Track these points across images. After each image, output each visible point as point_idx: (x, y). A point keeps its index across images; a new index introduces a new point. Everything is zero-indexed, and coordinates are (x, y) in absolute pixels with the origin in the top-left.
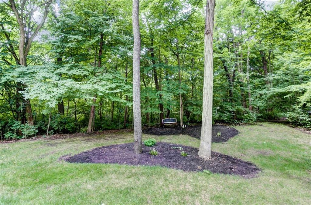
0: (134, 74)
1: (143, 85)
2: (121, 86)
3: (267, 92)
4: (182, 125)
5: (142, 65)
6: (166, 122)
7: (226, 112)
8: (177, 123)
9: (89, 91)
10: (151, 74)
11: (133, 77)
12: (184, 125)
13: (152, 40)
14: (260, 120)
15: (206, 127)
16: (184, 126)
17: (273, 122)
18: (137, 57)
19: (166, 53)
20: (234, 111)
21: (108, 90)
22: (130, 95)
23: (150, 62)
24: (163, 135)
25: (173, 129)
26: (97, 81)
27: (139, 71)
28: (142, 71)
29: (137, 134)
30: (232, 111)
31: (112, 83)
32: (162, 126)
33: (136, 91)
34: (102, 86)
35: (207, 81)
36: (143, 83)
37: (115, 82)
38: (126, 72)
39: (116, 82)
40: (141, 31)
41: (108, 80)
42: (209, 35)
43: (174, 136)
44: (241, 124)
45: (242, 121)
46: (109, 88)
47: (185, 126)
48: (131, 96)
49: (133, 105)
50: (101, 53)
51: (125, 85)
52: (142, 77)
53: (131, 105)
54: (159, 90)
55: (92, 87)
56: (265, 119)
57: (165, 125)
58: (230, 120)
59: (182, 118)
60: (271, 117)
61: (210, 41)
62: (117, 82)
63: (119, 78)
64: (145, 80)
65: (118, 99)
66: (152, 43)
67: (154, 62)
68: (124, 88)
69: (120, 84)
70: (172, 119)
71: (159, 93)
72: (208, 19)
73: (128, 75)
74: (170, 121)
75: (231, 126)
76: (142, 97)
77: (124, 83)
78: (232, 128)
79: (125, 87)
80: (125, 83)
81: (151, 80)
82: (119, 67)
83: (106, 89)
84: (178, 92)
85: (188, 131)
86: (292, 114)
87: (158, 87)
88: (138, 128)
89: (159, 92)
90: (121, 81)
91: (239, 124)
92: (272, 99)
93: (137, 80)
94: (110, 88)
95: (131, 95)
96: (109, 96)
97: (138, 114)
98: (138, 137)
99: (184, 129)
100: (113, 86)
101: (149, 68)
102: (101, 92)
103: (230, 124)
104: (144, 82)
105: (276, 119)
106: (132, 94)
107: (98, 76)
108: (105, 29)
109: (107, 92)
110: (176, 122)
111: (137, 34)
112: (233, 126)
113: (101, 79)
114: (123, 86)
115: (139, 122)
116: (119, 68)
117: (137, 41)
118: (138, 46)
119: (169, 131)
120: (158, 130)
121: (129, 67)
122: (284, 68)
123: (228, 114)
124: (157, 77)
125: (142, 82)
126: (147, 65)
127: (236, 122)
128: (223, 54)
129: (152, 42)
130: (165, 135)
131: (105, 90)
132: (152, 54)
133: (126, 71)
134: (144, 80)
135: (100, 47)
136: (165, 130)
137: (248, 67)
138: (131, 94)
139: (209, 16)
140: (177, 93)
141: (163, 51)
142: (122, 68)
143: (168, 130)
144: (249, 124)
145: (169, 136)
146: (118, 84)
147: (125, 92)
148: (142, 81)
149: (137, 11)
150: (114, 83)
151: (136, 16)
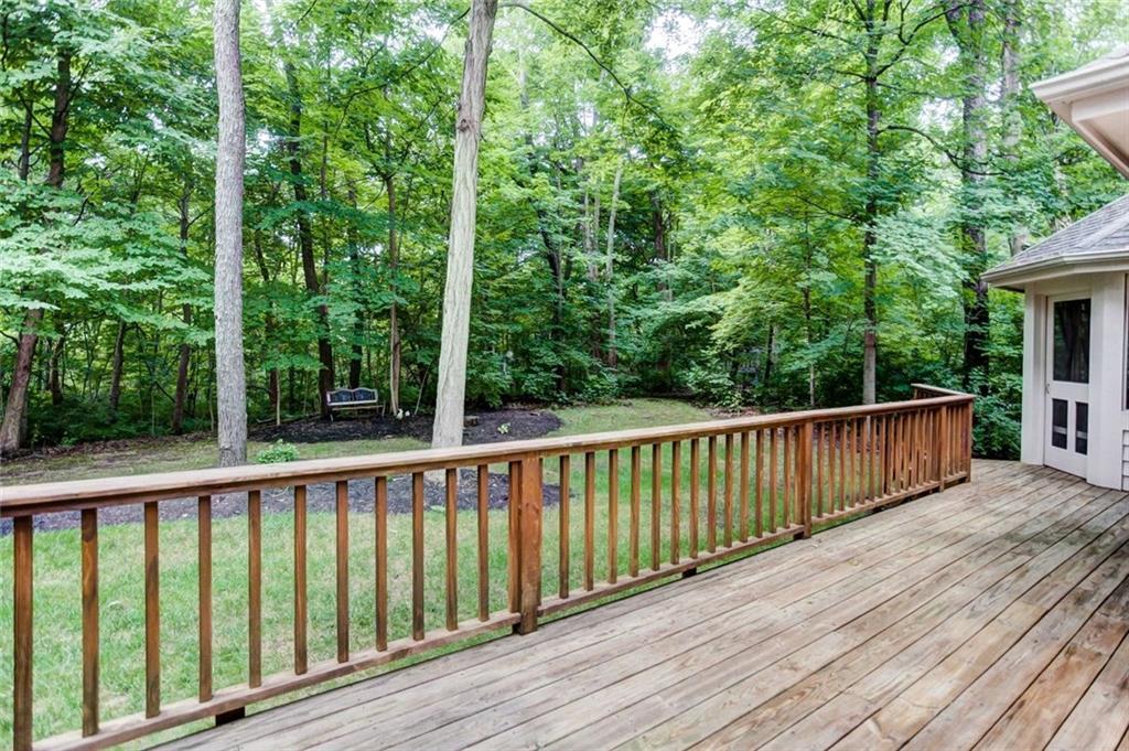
0: (218, 228)
1: (257, 275)
2: (163, 271)
3: (651, 312)
4: (395, 412)
5: (254, 200)
6: (342, 401)
7: (536, 369)
8: (379, 403)
9: (19, 281)
10: (289, 233)
11: (218, 238)
12: (401, 411)
13: (297, 110)
14: (632, 393)
15: (447, 396)
16: (404, 413)
17: (662, 397)
18: (231, 174)
19: (351, 164)
20: (559, 366)
21: (107, 279)
22: (200, 303)
23: (286, 189)
24: (328, 440)
25: (364, 423)
26: (51, 242)
27: (240, 220)
28: (248, 219)
29: (230, 426)
30: (554, 367)
31: (125, 256)
32: (328, 415)
33: (228, 286)
34: (77, 263)
35: (455, 268)
36: (255, 267)
37: (138, 252)
38: (184, 220)
39: (141, 255)
40: (247, 77)
41: (105, 242)
42: (467, 133)
43: (365, 441)
44: (575, 403)
45: (581, 395)
46: (109, 273)
47: (408, 414)
48: (206, 307)
49: (214, 339)
50: (60, 129)
51: (179, 268)
52: (252, 244)
53: (205, 338)
54: (317, 293)
55: (34, 265)
56: (646, 390)
57: (339, 412)
58: (546, 394)
59: (397, 387)
60: (664, 384)
61: (469, 152)
62: (147, 255)
63: (153, 238)
64: (264, 255)
65: (153, 317)
66: (296, 123)
67: (301, 194)
68: (176, 279)
69: (160, 264)
70: (361, 391)
71: (315, 302)
72: (469, 87)
73: (191, 230)
74: (355, 400)
75: (549, 411)
76: (249, 313)
77: (174, 261)
78: (550, 414)
79: (179, 273)
80: (182, 260)
81: (294, 257)
82: (145, 193)
83: (98, 277)
84: (381, 300)
85: (412, 425)
86: (700, 373)
87: (314, 284)
88: (234, 408)
89: (314, 299)
90: (162, 251)
91: (571, 404)
92: (665, 333)
93: (230, 251)
94: (116, 273)
95: (207, 302)
96: (113, 305)
97: (235, 362)
98: (234, 435)
99: (400, 421)
100: (132, 266)
101: (281, 213)
102: (77, 286)
103: (546, 404)
104: (262, 265)
105: (674, 389)
106: (209, 299)
107: (55, 223)
108: (88, 40)
109: (105, 286)
110: (375, 401)
111: (230, 96)
112: (553, 409)
113: (68, 239)
114: (171, 269)
115: (239, 388)
116: (148, 199)
117: (234, 119)
118: (236, 138)
119: (348, 430)
120: (311, 428)
121: (194, 201)
122: (693, 248)
123: (542, 374)
124: (311, 246)
125: (254, 264)
126: (273, 201)
127: (562, 397)
128: (536, 189)
129: (294, 118)
130: (334, 439)
131: (95, 280)
132: (292, 160)
133: (183, 214)
134: (260, 256)
135: (57, 104)
136: (335, 426)
137: (611, 236)
138: (205, 299)
139: (472, 77)
140: (376, 303)
141: (335, 155)
142: (161, 201)
143: (345, 426)
144: (597, 403)
145: (349, 443)
146: (150, 262)
147: (183, 292)
148: (255, 261)
149: (232, 13)
150: (134, 256)
151: (229, 32)
